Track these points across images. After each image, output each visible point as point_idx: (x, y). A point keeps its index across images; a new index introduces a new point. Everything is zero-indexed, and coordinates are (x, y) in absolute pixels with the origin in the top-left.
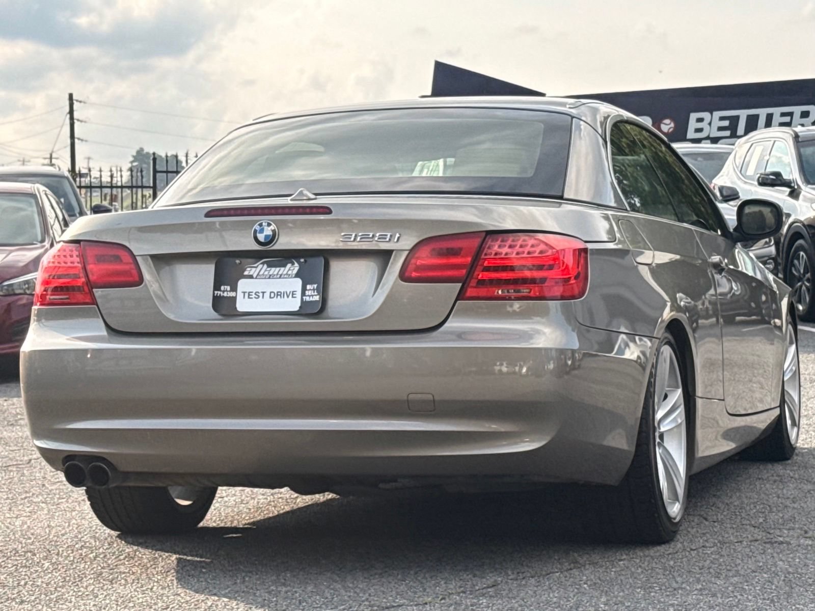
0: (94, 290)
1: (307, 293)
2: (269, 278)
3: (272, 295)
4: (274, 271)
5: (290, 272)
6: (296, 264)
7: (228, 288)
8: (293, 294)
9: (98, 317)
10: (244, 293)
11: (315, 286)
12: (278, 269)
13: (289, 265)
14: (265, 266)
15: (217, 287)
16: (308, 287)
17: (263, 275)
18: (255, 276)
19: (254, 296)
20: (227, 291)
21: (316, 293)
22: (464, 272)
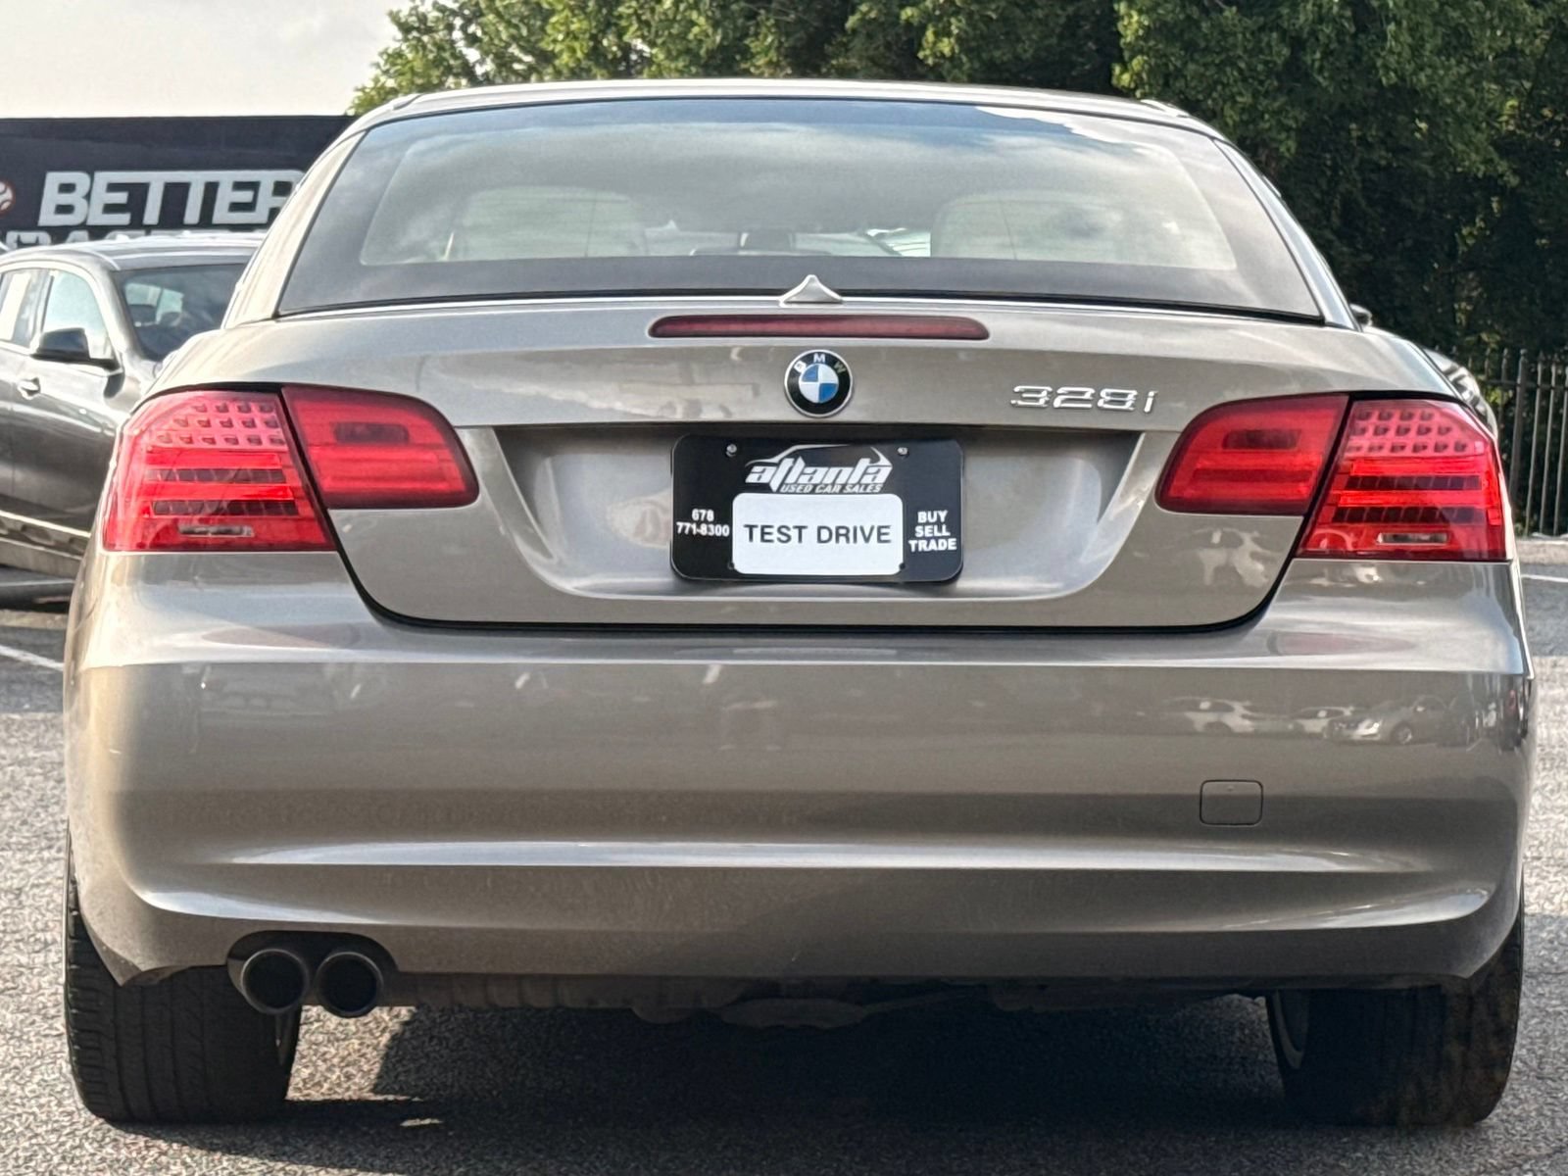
0: (333, 513)
1: (919, 531)
2: (813, 492)
3: (825, 535)
4: (823, 474)
5: (867, 479)
6: (884, 461)
7: (711, 515)
8: (880, 534)
9: (344, 581)
10: (751, 528)
11: (943, 515)
12: (834, 471)
13: (864, 463)
14: (800, 462)
15: (682, 512)
16: (922, 516)
17: (796, 483)
18: (774, 486)
19: (775, 535)
20: (706, 522)
21: (945, 533)
22: (1305, 490)
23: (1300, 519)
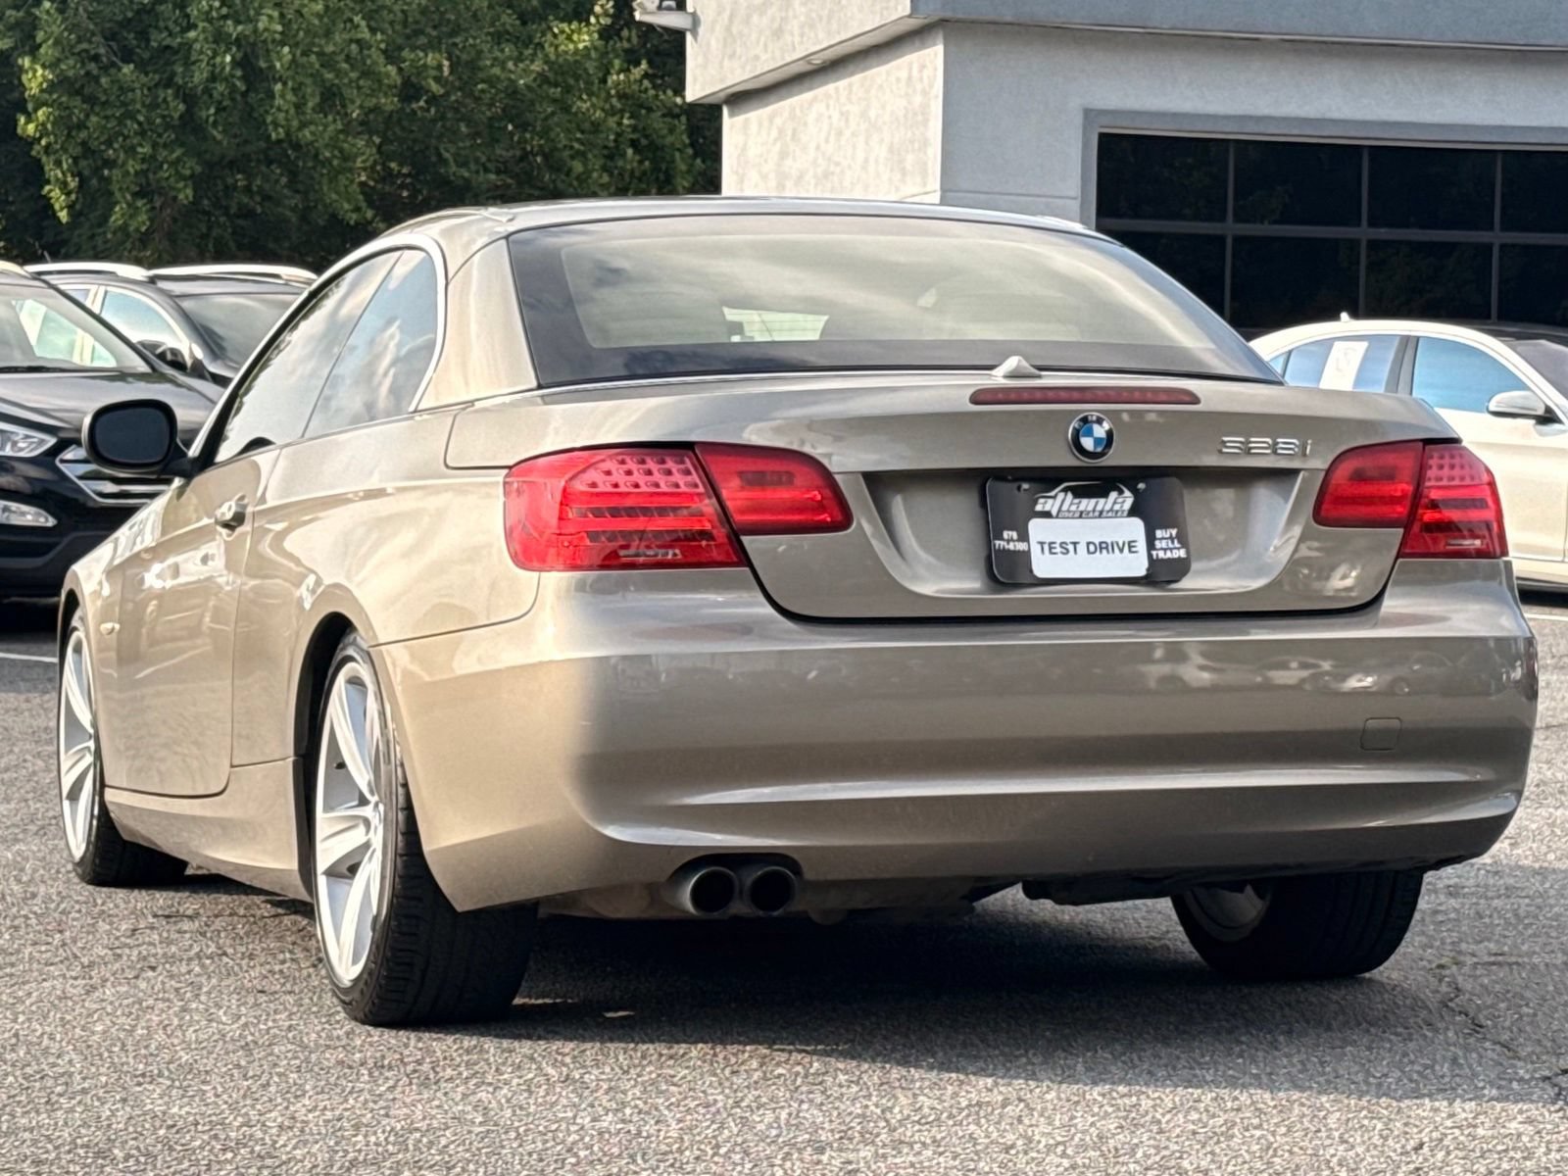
0: (746, 540)
1: (1158, 544)
2: (1080, 517)
3: (1092, 548)
4: (1087, 504)
5: (1117, 507)
6: (1127, 493)
7: (1015, 535)
8: (1130, 547)
10: (1042, 544)
11: (1174, 532)
12: (1093, 501)
13: (1113, 495)
14: (1070, 496)
15: (996, 534)
16: (1159, 533)
17: (1069, 511)
18: (1054, 513)
19: (1059, 550)
20: (1012, 540)
21: (1177, 545)
22: (1401, 510)
23: (1401, 531)
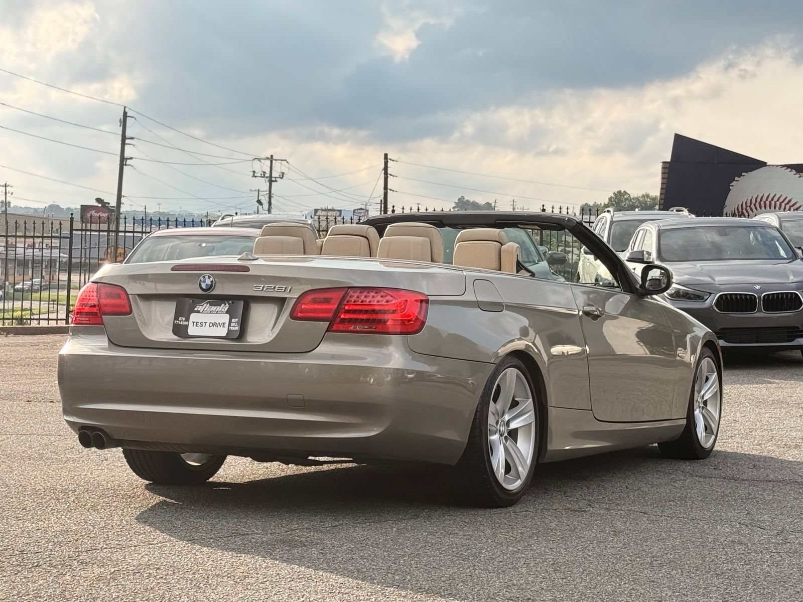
0: (103, 316)
1: (232, 324)
2: (210, 313)
3: (211, 325)
4: (213, 308)
5: (223, 310)
6: (227, 305)
7: (184, 319)
8: (223, 325)
9: (104, 334)
10: (194, 322)
11: (237, 320)
12: (216, 307)
13: (223, 305)
14: (208, 305)
15: (176, 318)
16: (233, 320)
17: (206, 311)
18: (201, 311)
19: (199, 325)
20: (183, 321)
21: (237, 325)
22: (330, 315)
23: (329, 323)
